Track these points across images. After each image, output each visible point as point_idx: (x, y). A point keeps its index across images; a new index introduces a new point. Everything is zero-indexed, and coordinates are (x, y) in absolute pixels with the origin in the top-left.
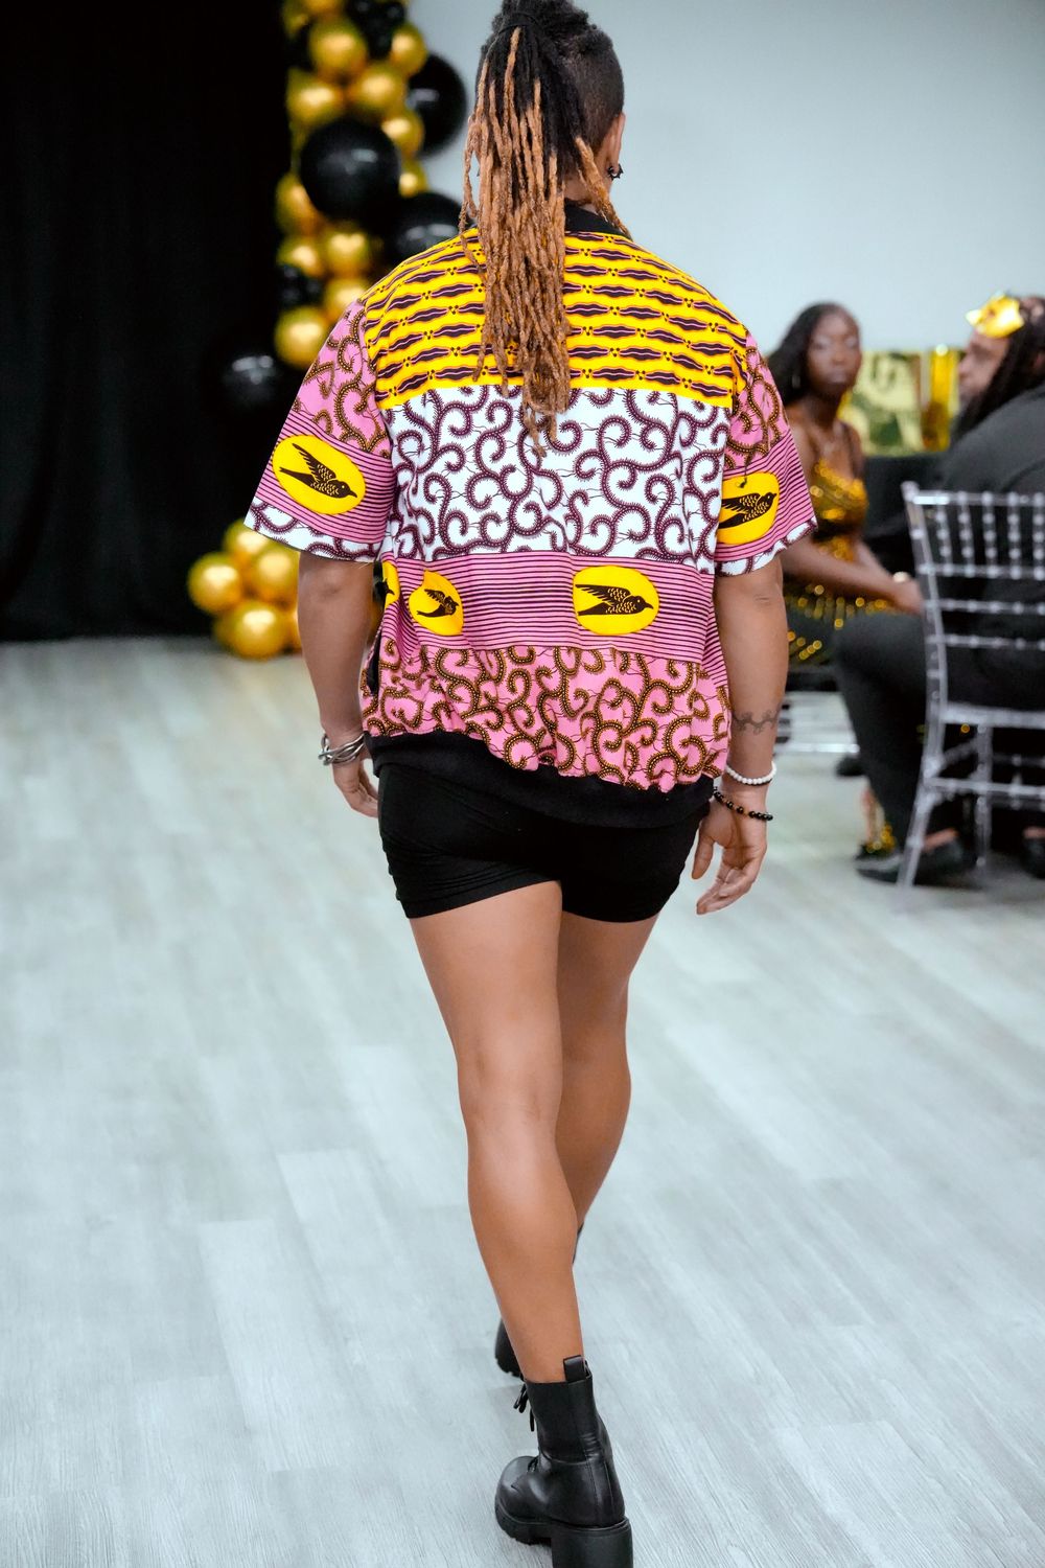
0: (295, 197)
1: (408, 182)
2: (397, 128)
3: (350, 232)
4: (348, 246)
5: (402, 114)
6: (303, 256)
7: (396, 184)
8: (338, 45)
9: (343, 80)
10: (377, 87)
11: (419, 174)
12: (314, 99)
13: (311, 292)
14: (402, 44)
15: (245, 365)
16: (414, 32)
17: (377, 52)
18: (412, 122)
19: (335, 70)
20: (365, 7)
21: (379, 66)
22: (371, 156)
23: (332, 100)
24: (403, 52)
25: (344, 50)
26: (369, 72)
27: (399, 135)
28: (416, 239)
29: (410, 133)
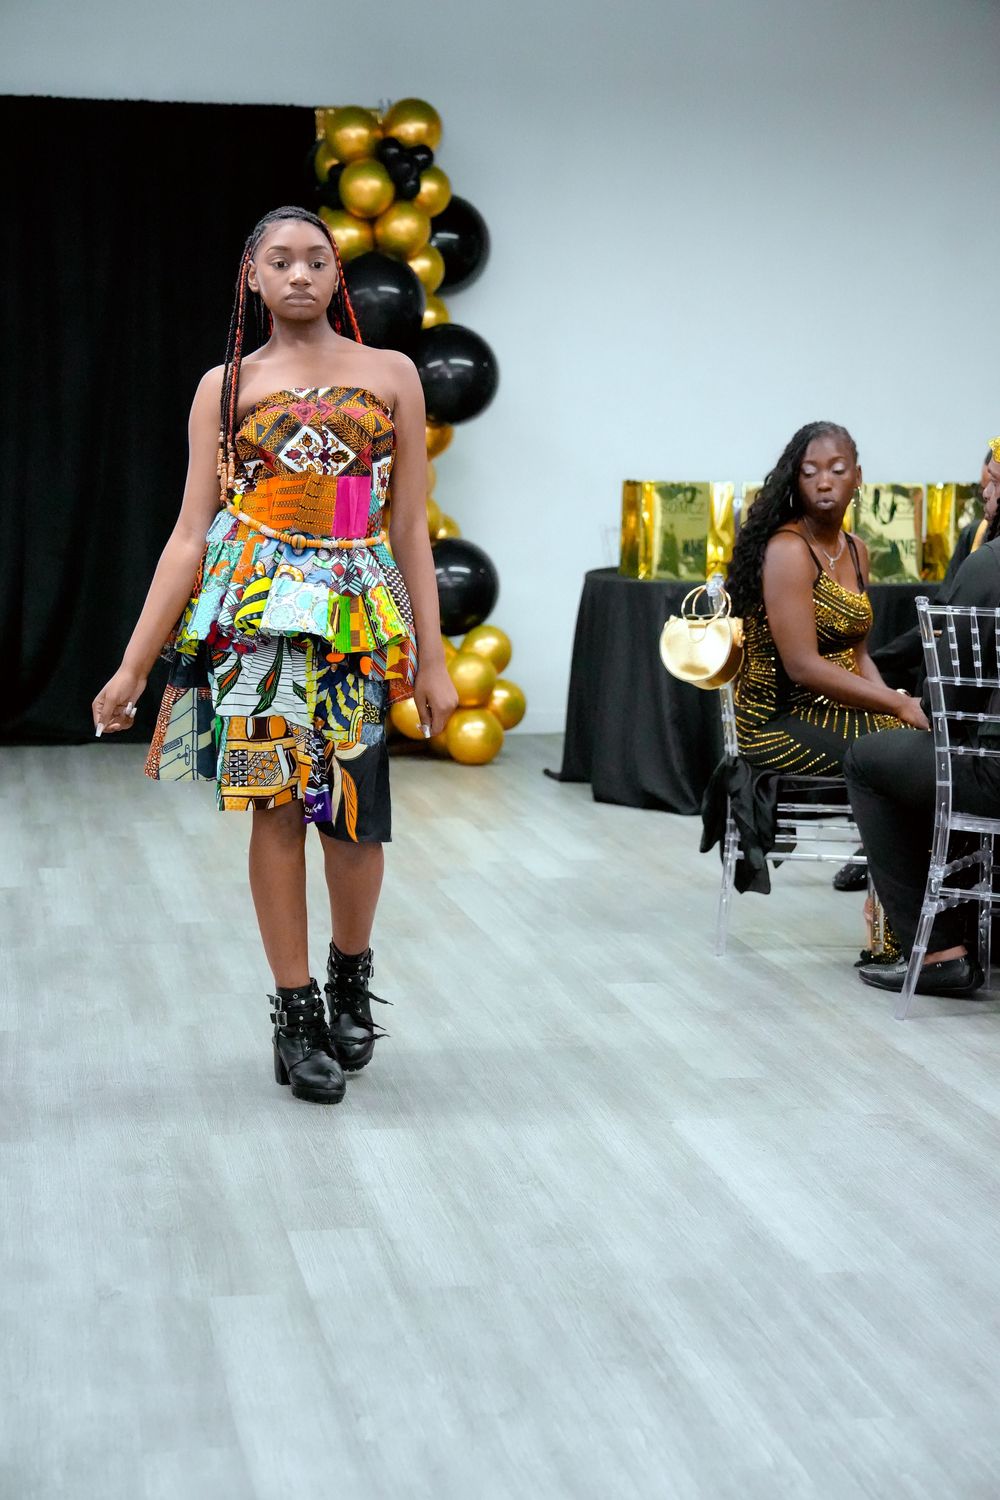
1: (430, 316)
2: (420, 265)
5: (425, 252)
7: (420, 318)
8: (367, 186)
9: (371, 220)
10: (403, 226)
11: (439, 309)
12: (346, 235)
14: (428, 187)
16: (440, 177)
17: (404, 193)
18: (433, 258)
19: (361, 209)
20: (394, 151)
21: (405, 206)
22: (395, 290)
23: (360, 238)
24: (430, 194)
25: (373, 191)
26: (395, 212)
27: (423, 271)
28: (436, 369)
29: (433, 269)
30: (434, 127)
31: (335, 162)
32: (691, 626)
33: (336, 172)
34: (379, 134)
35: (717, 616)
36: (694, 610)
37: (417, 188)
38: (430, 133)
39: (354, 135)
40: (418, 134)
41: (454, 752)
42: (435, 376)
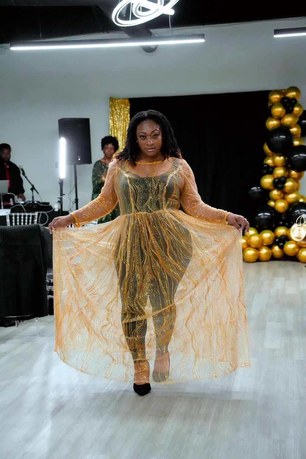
0: (266, 148)
1: (296, 143)
2: (294, 130)
3: (280, 156)
4: (279, 159)
5: (295, 126)
6: (269, 161)
7: (292, 144)
8: (278, 110)
9: (280, 119)
10: (288, 120)
11: (299, 141)
12: (272, 123)
13: (270, 170)
14: (296, 109)
15: (254, 188)
16: (300, 106)
17: (289, 111)
18: (298, 128)
19: (277, 116)
20: (286, 100)
21: (289, 115)
22: (284, 137)
23: (277, 124)
24: (297, 111)
25: (280, 111)
26: (286, 116)
27: (295, 132)
28: (296, 157)
29: (297, 131)
30: (298, 93)
31: (271, 105)
32: (298, 226)
33: (271, 106)
34: (282, 96)
35: (304, 223)
36: (300, 222)
37: (293, 110)
38: (296, 95)
39: (275, 97)
40: (293, 95)
41: (300, 259)
42: (296, 159)
